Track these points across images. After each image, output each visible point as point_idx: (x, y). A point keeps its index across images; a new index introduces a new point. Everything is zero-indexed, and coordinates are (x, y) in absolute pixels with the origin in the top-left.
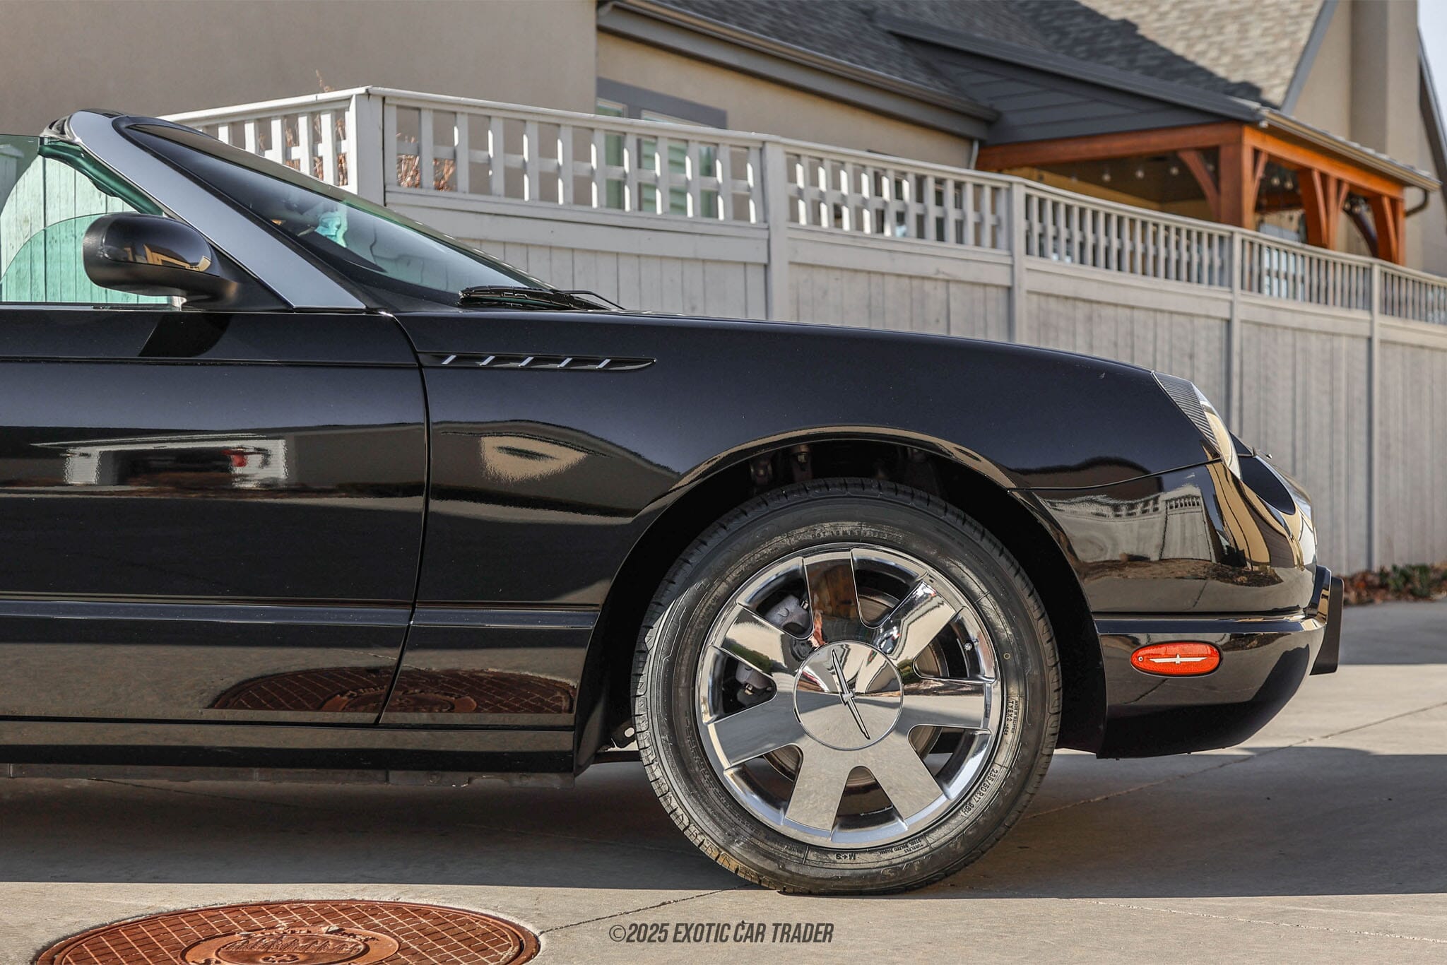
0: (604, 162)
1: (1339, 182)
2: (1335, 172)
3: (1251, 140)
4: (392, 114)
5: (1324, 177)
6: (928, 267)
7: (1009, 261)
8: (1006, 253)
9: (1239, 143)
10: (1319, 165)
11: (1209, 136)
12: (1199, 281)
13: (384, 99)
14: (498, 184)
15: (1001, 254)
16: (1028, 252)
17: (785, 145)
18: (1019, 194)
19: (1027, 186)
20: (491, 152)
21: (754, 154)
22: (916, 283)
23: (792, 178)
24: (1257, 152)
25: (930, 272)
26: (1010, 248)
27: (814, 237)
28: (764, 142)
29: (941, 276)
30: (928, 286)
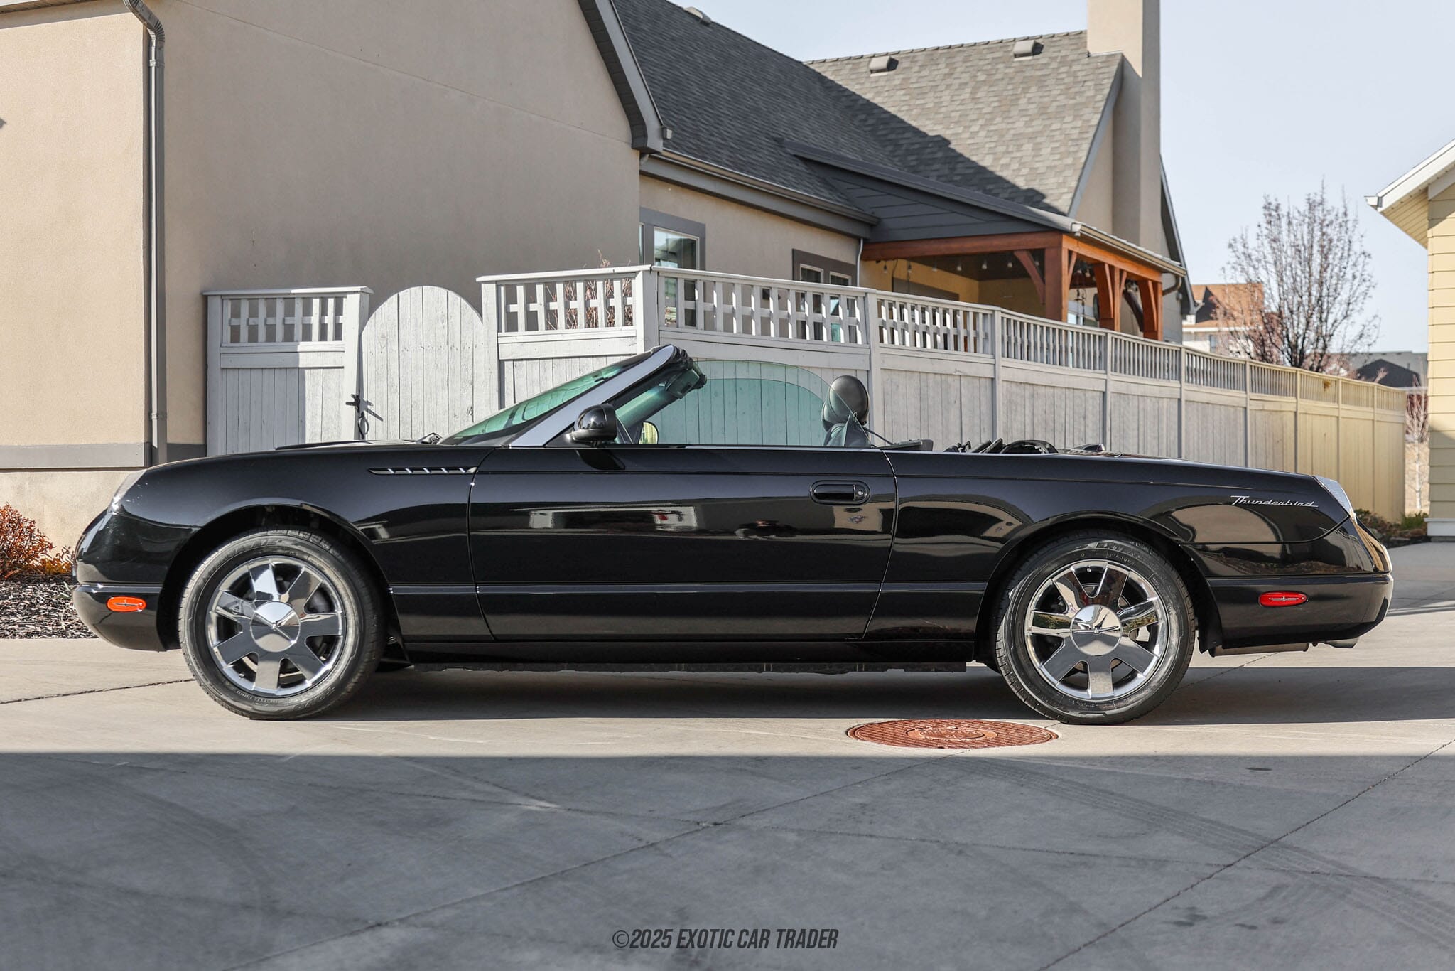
0: (777, 308)
1: (1121, 271)
2: (1119, 265)
3: (1067, 244)
4: (663, 280)
5: (1112, 268)
6: (950, 367)
7: (992, 361)
8: (990, 356)
9: (1059, 246)
10: (1109, 260)
11: (1038, 241)
12: (1089, 368)
13: (658, 273)
14: (720, 324)
15: (987, 358)
16: (1003, 356)
17: (877, 294)
18: (998, 316)
19: (1002, 312)
20: (715, 303)
21: (861, 300)
22: (944, 377)
23: (880, 316)
24: (1070, 253)
25: (952, 371)
26: (993, 353)
27: (893, 352)
28: (866, 293)
29: (957, 373)
30: (950, 379)
